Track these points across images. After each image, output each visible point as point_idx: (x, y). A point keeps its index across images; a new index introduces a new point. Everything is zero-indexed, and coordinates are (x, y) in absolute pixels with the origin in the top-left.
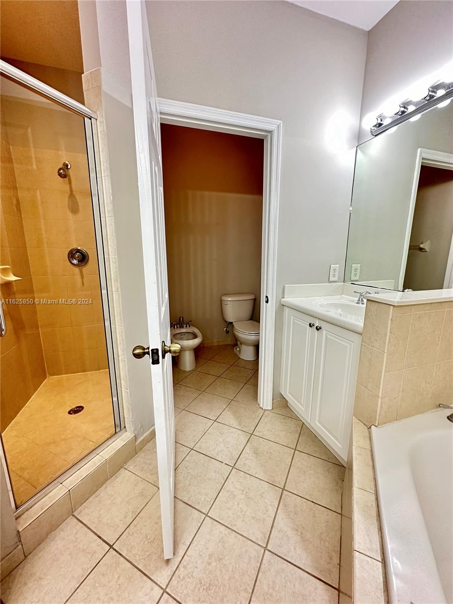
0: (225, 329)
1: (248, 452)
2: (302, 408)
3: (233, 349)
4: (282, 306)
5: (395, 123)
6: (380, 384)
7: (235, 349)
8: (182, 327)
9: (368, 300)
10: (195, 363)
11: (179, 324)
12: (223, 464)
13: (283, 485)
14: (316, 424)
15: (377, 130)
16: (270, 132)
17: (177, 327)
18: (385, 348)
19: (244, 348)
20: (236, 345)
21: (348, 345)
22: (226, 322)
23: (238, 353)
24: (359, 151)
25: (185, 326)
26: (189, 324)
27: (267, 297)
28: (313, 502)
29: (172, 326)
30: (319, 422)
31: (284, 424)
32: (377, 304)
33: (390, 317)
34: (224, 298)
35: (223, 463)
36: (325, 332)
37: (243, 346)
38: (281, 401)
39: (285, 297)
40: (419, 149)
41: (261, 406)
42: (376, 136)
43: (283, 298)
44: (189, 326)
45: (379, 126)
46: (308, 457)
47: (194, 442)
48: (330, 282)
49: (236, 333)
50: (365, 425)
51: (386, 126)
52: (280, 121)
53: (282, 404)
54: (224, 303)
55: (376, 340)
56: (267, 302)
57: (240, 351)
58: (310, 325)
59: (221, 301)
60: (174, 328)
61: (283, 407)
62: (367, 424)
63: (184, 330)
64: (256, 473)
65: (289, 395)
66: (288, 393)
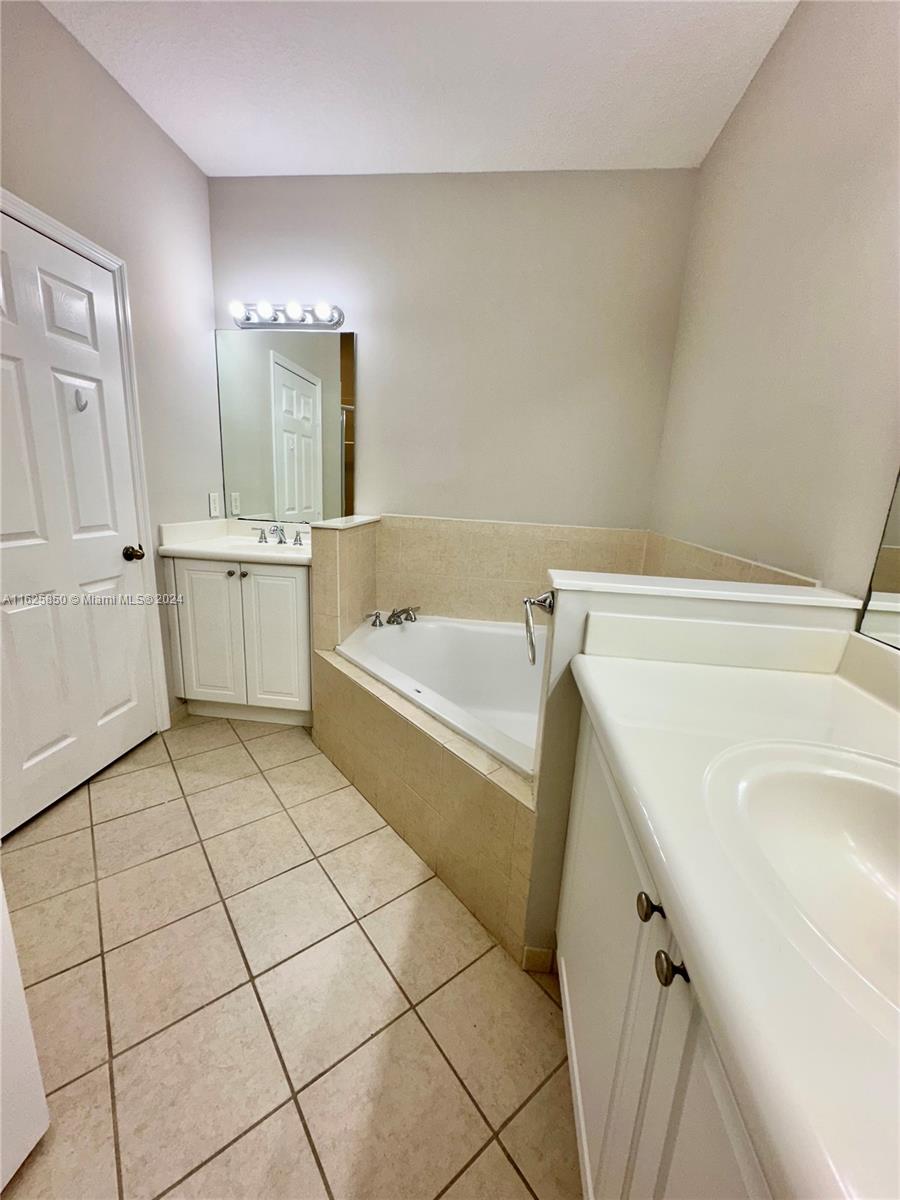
5: (262, 325)
9: (312, 528)
15: (245, 323)
32: (323, 530)
36: (253, 576)
39: (164, 543)
42: (242, 328)
45: (247, 320)
48: (211, 517)
50: (328, 650)
51: (254, 323)
52: (123, 261)
58: (230, 574)
62: (330, 648)
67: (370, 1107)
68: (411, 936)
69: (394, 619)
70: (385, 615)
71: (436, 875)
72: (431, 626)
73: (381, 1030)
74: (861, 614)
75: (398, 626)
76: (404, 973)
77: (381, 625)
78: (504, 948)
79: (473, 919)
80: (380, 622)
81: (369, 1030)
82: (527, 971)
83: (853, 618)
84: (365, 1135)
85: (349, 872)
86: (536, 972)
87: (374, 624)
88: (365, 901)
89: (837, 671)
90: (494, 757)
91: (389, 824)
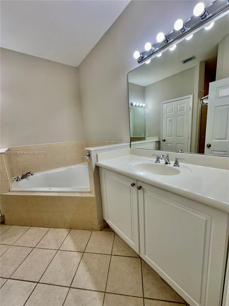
67: (88, 273)
68: (74, 243)
69: (24, 177)
70: (20, 177)
71: (71, 229)
72: (38, 175)
73: (80, 261)
74: (130, 145)
75: (26, 179)
76: (78, 249)
77: (20, 180)
78: (94, 230)
79: (85, 231)
80: (19, 179)
81: (78, 263)
82: (100, 231)
83: (129, 146)
84: (90, 277)
85: (48, 243)
86: (102, 229)
87: (17, 181)
88: (57, 245)
89: (130, 154)
90: (80, 192)
91: (50, 228)
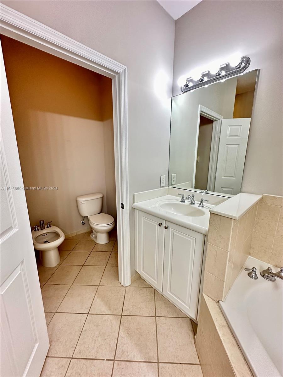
0: (82, 221)
1: (123, 336)
2: (155, 282)
3: (90, 235)
4: (133, 209)
5: (194, 87)
6: (225, 273)
7: (91, 236)
8: (43, 228)
9: (211, 213)
10: (59, 257)
11: (40, 226)
12: (104, 362)
13: (156, 358)
14: (168, 293)
15: (185, 89)
16: (118, 74)
17: (38, 230)
18: (228, 248)
19: (99, 235)
20: (92, 232)
21: (191, 240)
22: (82, 216)
23: (95, 239)
24: (173, 101)
25: (46, 226)
26: (49, 225)
27: (122, 204)
28: (180, 363)
29: (33, 229)
30: (170, 291)
31: (142, 295)
32: (220, 217)
33: (232, 227)
34: (79, 199)
35: (104, 360)
36: (171, 229)
37: (98, 233)
38: (136, 276)
39: (135, 202)
40: (199, 105)
41: (122, 284)
42: (184, 92)
43: (134, 203)
44: (50, 227)
45: (187, 87)
46: (166, 319)
47: (72, 347)
48: (161, 187)
49: (91, 225)
50: (213, 300)
51: (190, 87)
52: (126, 67)
53: (137, 278)
54: (79, 203)
55: (220, 242)
56: (123, 208)
57: (96, 237)
58: (160, 225)
59: (77, 201)
60: (35, 230)
61: (138, 279)
62: (215, 299)
63: (44, 231)
64: (134, 356)
65: (142, 272)
66: (142, 270)
